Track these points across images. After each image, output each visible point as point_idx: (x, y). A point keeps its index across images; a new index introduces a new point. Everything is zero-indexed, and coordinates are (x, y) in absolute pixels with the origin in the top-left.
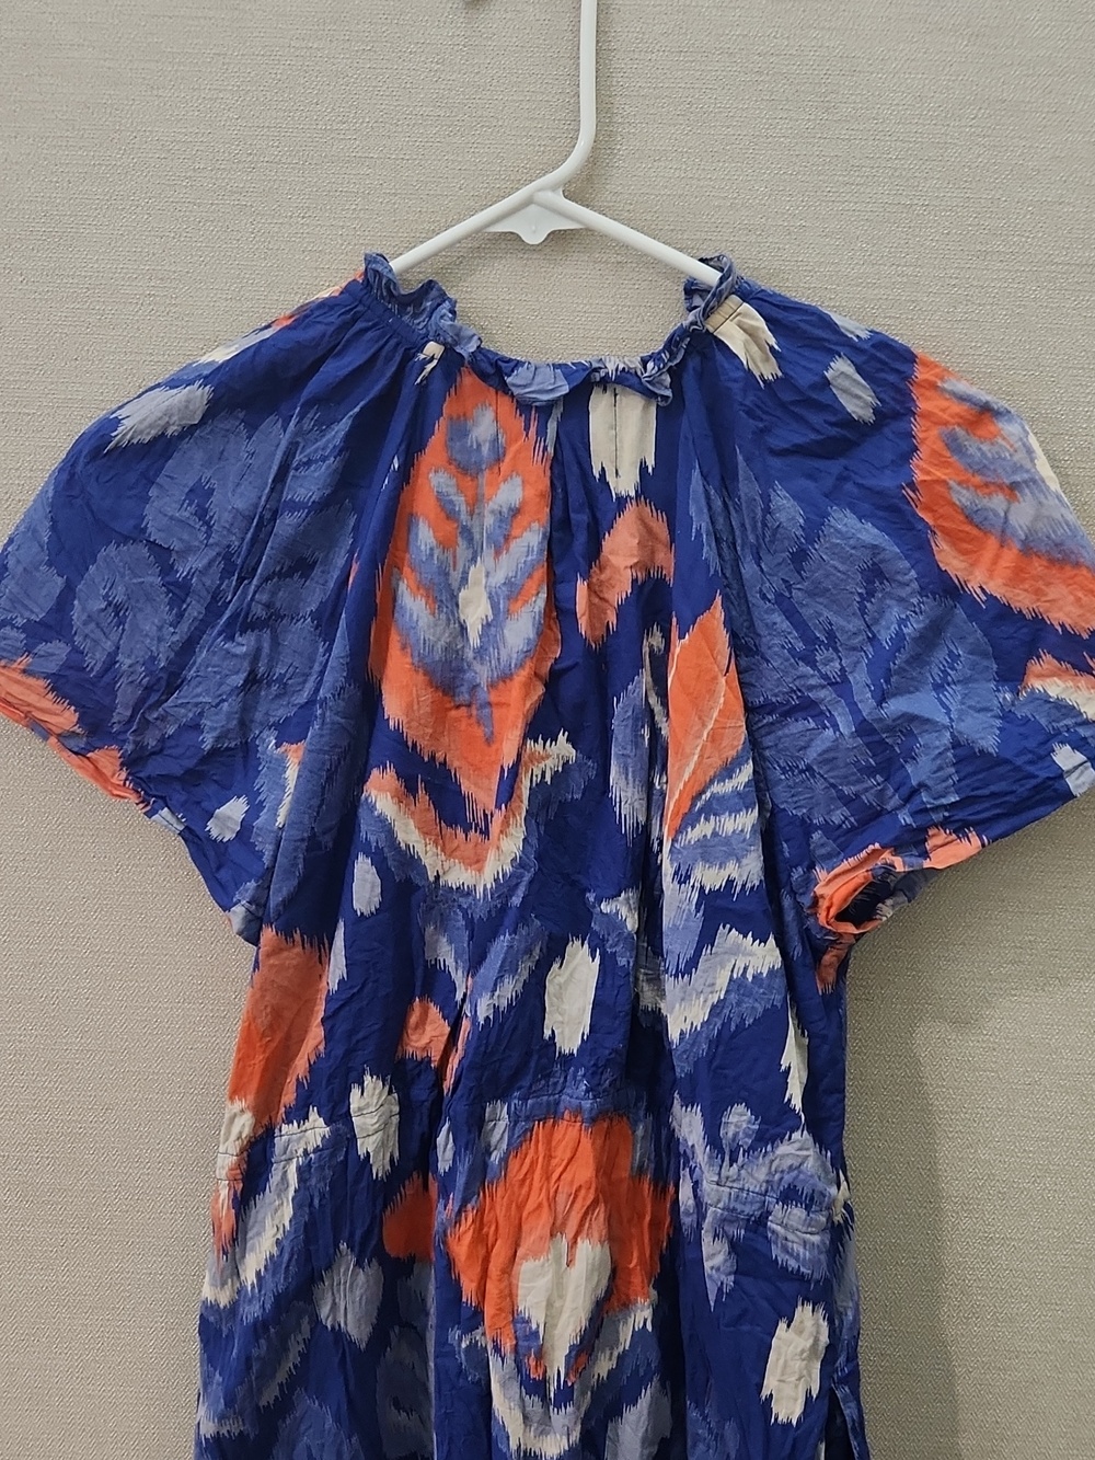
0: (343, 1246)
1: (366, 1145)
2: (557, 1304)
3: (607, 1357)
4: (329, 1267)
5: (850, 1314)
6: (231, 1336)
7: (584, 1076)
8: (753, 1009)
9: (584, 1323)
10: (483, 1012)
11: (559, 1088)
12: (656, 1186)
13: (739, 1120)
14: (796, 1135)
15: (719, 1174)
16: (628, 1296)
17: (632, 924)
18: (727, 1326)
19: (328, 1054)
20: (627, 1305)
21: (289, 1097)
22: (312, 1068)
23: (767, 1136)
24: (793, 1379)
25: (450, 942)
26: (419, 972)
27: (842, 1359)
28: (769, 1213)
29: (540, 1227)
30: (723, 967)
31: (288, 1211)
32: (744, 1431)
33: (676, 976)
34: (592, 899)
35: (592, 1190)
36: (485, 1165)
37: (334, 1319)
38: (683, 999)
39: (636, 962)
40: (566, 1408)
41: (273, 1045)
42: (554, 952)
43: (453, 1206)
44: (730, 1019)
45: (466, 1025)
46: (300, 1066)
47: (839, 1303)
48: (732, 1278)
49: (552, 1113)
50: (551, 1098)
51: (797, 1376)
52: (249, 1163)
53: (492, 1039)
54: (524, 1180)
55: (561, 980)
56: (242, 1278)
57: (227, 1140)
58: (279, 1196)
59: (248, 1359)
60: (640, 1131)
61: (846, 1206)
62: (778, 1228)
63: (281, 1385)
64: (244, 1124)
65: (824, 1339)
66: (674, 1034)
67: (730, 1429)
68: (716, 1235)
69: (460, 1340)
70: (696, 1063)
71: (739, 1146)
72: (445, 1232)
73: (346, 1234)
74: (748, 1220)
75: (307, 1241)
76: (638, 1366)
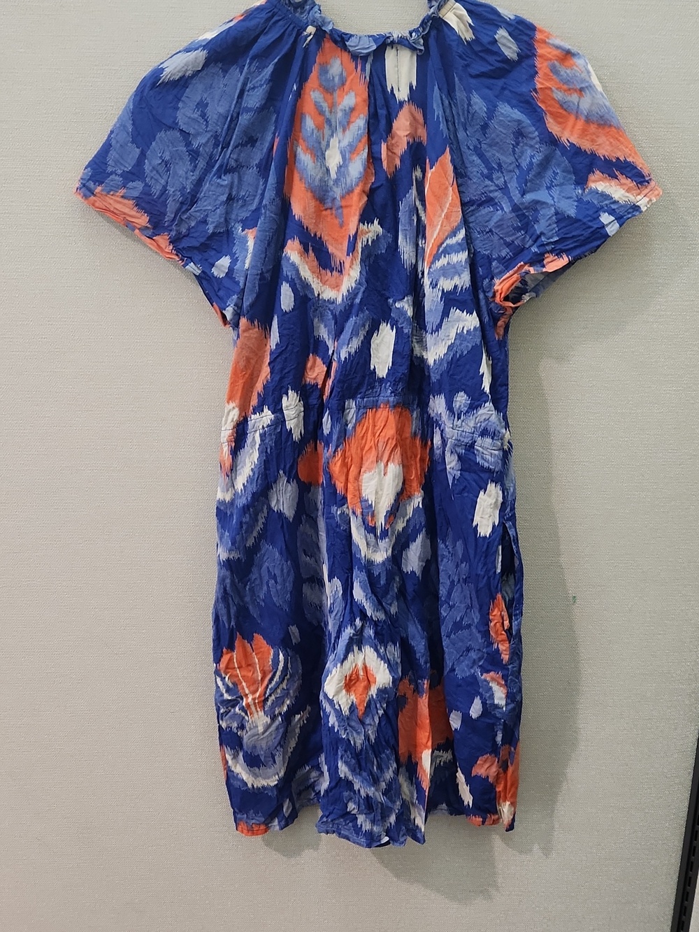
0: (281, 472)
1: (290, 424)
2: (380, 493)
3: (402, 521)
4: (275, 482)
5: (512, 489)
6: (232, 515)
7: (390, 386)
8: (466, 347)
9: (392, 501)
10: (344, 355)
11: (378, 394)
12: (422, 442)
13: (461, 399)
14: (487, 404)
15: (453, 424)
16: (410, 492)
17: (410, 313)
18: (458, 494)
19: (272, 380)
20: (410, 497)
21: (254, 401)
22: (265, 387)
23: (474, 406)
24: (487, 516)
25: (325, 326)
26: (312, 341)
27: (508, 510)
28: (475, 442)
29: (372, 457)
30: (453, 328)
31: (256, 455)
32: (465, 544)
33: (432, 333)
34: (391, 302)
35: (395, 439)
36: (345, 430)
37: (278, 507)
38: (435, 344)
39: (412, 332)
40: (385, 540)
41: (247, 376)
42: (374, 328)
43: (331, 449)
44: (456, 352)
45: (335, 365)
46: (259, 387)
47: (507, 485)
48: (459, 472)
49: (375, 406)
50: (375, 399)
51: (489, 515)
52: (237, 432)
53: (348, 367)
54: (363, 436)
55: (377, 342)
56: (236, 488)
57: (226, 423)
58: (252, 448)
59: (241, 523)
60: (415, 415)
61: (509, 442)
62: (479, 448)
63: (255, 537)
64: (234, 415)
65: (501, 499)
66: (431, 362)
67: (459, 544)
68: (452, 452)
69: (337, 510)
70: (441, 375)
71: (461, 411)
72: (328, 463)
73: (282, 467)
74: (466, 445)
75: (265, 469)
76: (416, 524)
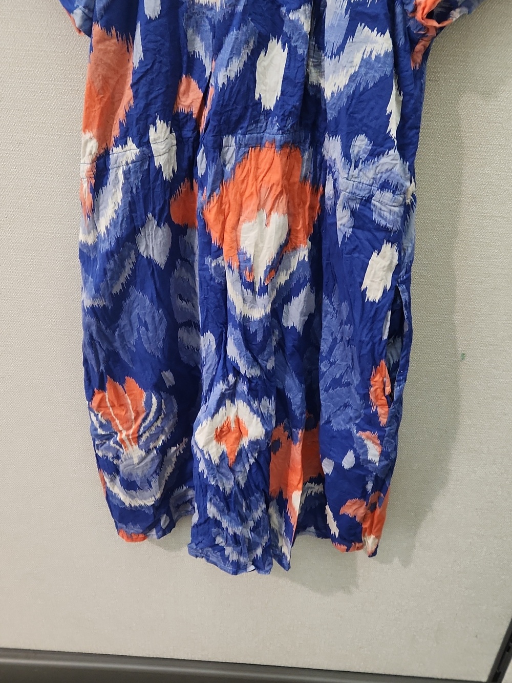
0: (150, 215)
1: (159, 161)
2: (260, 245)
3: (285, 274)
4: (143, 226)
5: (410, 250)
6: (95, 259)
7: (277, 121)
8: (374, 76)
9: (274, 255)
10: (221, 80)
11: (263, 129)
12: (313, 187)
13: (361, 144)
14: (391, 152)
15: (348, 174)
16: (296, 243)
17: (307, 27)
18: (347, 254)
19: (136, 106)
20: (295, 249)
21: (116, 132)
22: (127, 115)
23: (376, 153)
24: (378, 280)
25: (202, 40)
26: (185, 58)
27: (403, 272)
28: (373, 196)
29: (252, 205)
30: (358, 51)
31: (120, 195)
32: (351, 306)
33: (331, 57)
34: (284, 11)
35: (280, 186)
36: (223, 172)
37: (147, 253)
38: (334, 72)
39: (308, 52)
40: (264, 296)
41: (105, 100)
42: (261, 46)
43: (206, 193)
44: (360, 84)
45: (212, 91)
46: (121, 114)
47: (404, 245)
48: (351, 230)
49: (258, 144)
50: (259, 135)
51: (380, 279)
52: (97, 168)
53: (227, 97)
54: (243, 181)
55: (265, 64)
56: (99, 230)
57: (84, 156)
58: (114, 187)
59: (105, 269)
60: (306, 156)
61: (413, 195)
62: (377, 204)
63: (122, 284)
64: (92, 147)
65: (396, 262)
66: (328, 94)
67: (345, 307)
68: (344, 207)
69: (211, 262)
70: (339, 112)
71: (360, 159)
72: (202, 208)
73: (151, 209)
74: (362, 199)
75: (131, 211)
76: (300, 278)
